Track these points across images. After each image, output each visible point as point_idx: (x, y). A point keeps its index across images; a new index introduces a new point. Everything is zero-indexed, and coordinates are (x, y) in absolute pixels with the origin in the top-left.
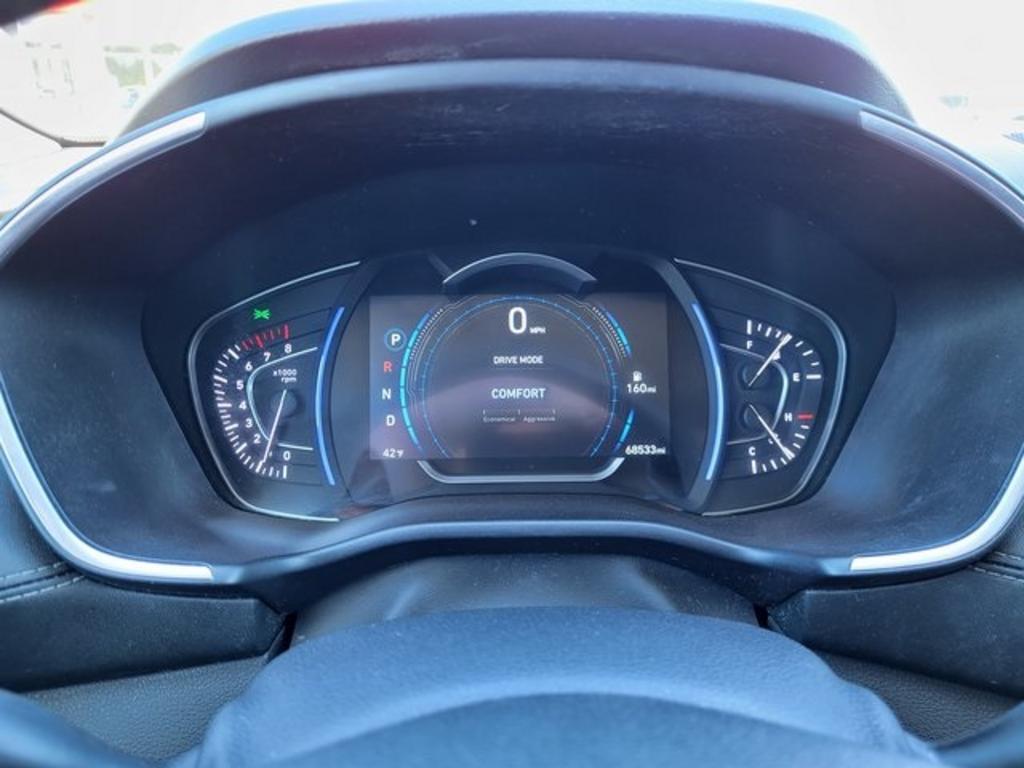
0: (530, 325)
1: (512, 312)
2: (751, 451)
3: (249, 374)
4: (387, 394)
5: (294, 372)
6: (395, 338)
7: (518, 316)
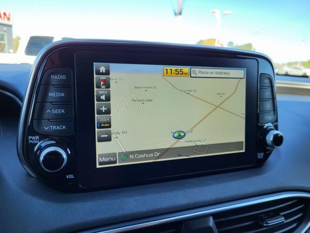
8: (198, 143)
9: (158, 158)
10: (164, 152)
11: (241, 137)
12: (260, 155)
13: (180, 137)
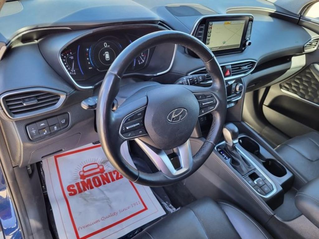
0: (108, 45)
1: (104, 44)
2: (139, 61)
3: (65, 58)
4: (88, 59)
5: (73, 57)
6: (88, 50)
7: (105, 44)
8: (228, 45)
9: (218, 49)
10: (220, 47)
11: (239, 43)
12: (243, 49)
13: (224, 43)
